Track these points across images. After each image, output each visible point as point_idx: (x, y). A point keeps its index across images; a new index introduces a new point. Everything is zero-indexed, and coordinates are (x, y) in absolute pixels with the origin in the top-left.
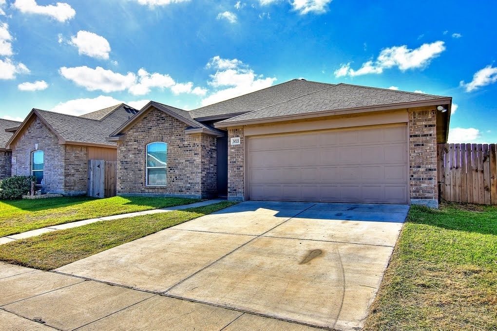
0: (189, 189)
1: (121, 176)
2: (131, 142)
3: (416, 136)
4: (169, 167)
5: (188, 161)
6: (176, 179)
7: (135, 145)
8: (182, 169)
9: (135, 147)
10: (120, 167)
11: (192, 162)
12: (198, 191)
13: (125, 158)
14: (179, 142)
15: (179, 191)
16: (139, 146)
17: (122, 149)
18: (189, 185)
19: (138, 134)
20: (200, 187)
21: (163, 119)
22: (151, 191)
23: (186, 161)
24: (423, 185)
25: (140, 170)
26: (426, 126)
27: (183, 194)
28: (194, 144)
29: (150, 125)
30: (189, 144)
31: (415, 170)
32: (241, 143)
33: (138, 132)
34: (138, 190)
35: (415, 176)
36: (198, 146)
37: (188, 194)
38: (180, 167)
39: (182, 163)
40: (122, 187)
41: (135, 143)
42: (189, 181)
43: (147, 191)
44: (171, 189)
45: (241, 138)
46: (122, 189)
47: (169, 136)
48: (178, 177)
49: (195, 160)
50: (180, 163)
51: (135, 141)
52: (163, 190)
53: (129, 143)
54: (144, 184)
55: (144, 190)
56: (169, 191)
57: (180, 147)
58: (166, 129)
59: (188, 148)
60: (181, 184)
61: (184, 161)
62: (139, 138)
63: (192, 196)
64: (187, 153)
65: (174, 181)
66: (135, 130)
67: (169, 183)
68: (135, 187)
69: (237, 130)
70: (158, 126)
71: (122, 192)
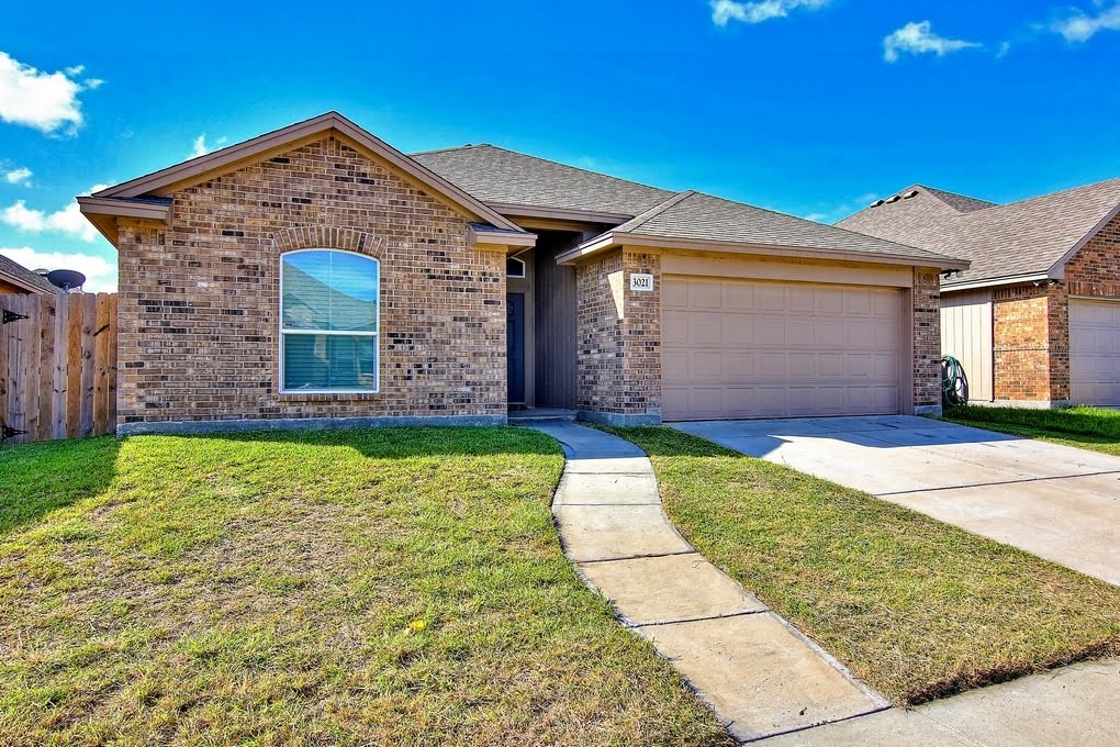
0: (466, 400)
1: (148, 358)
2: (206, 232)
3: (921, 310)
4: (391, 335)
5: (461, 319)
6: (420, 372)
7: (232, 248)
8: (442, 342)
9: (228, 253)
10: (138, 323)
11: (476, 324)
12: (497, 406)
13: (168, 290)
14: (428, 262)
15: (431, 407)
16: (247, 255)
17: (150, 256)
18: (468, 389)
19: (241, 208)
20: (503, 394)
21: (363, 181)
22: (311, 409)
23: (455, 319)
24: (929, 384)
25: (257, 339)
26: (931, 297)
27: (444, 416)
28: (484, 274)
29: (304, 188)
30: (466, 273)
31: (920, 361)
32: (656, 288)
33: (242, 202)
34: (243, 410)
35: (921, 370)
36: (496, 280)
37: (462, 413)
38: (434, 334)
39: (443, 324)
40: (149, 399)
41: (228, 239)
42: (468, 377)
43: (291, 410)
44: (399, 402)
45: (655, 277)
46: (151, 405)
47: (391, 238)
48: (426, 366)
49: (486, 320)
50: (434, 324)
51: (225, 233)
52: (367, 405)
53: (193, 237)
54: (272, 388)
55: (278, 409)
56: (392, 408)
57: (431, 277)
58: (377, 214)
59: (464, 284)
60: (437, 385)
61: (449, 319)
62: (248, 222)
63: (479, 419)
64: (460, 296)
65: (409, 378)
66: (225, 193)
67: (392, 384)
68: (228, 398)
69: (644, 256)
70: (344, 198)
71: (154, 418)
